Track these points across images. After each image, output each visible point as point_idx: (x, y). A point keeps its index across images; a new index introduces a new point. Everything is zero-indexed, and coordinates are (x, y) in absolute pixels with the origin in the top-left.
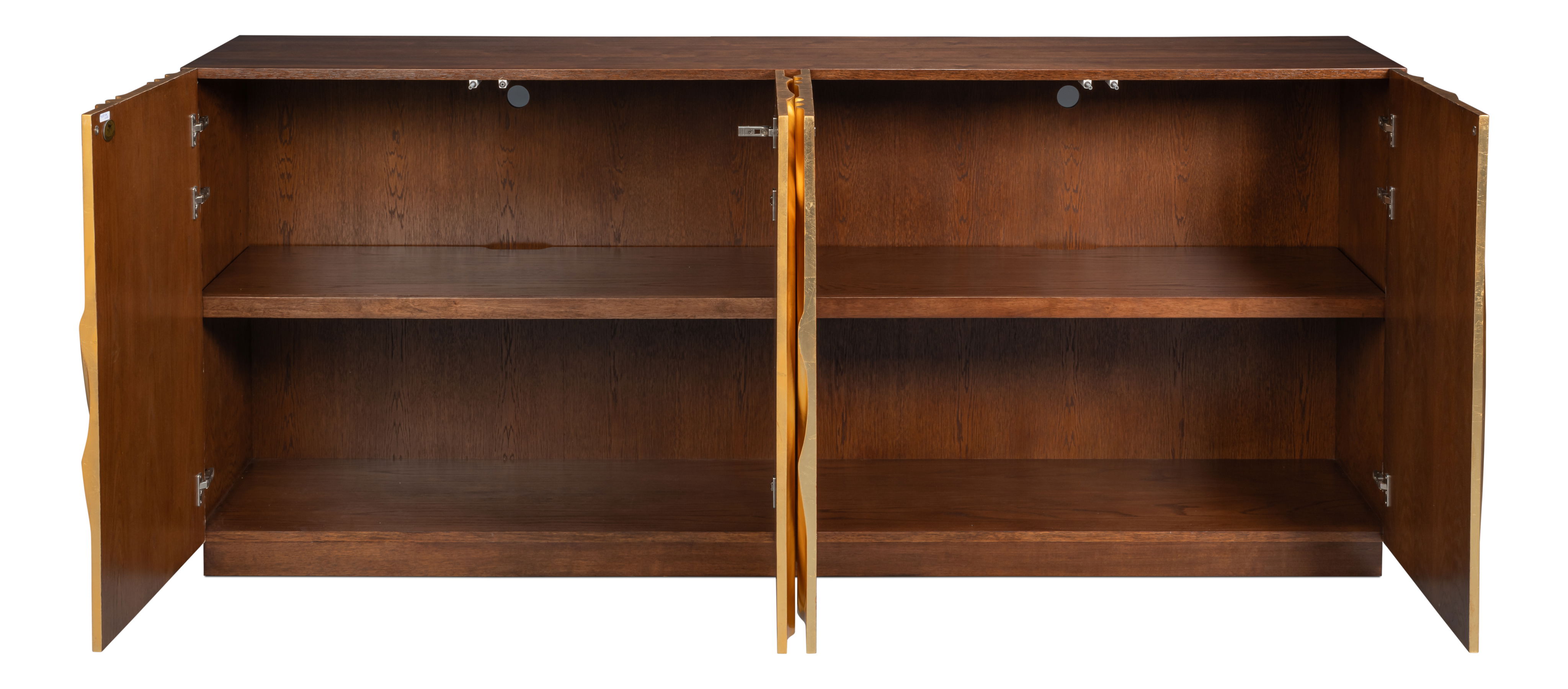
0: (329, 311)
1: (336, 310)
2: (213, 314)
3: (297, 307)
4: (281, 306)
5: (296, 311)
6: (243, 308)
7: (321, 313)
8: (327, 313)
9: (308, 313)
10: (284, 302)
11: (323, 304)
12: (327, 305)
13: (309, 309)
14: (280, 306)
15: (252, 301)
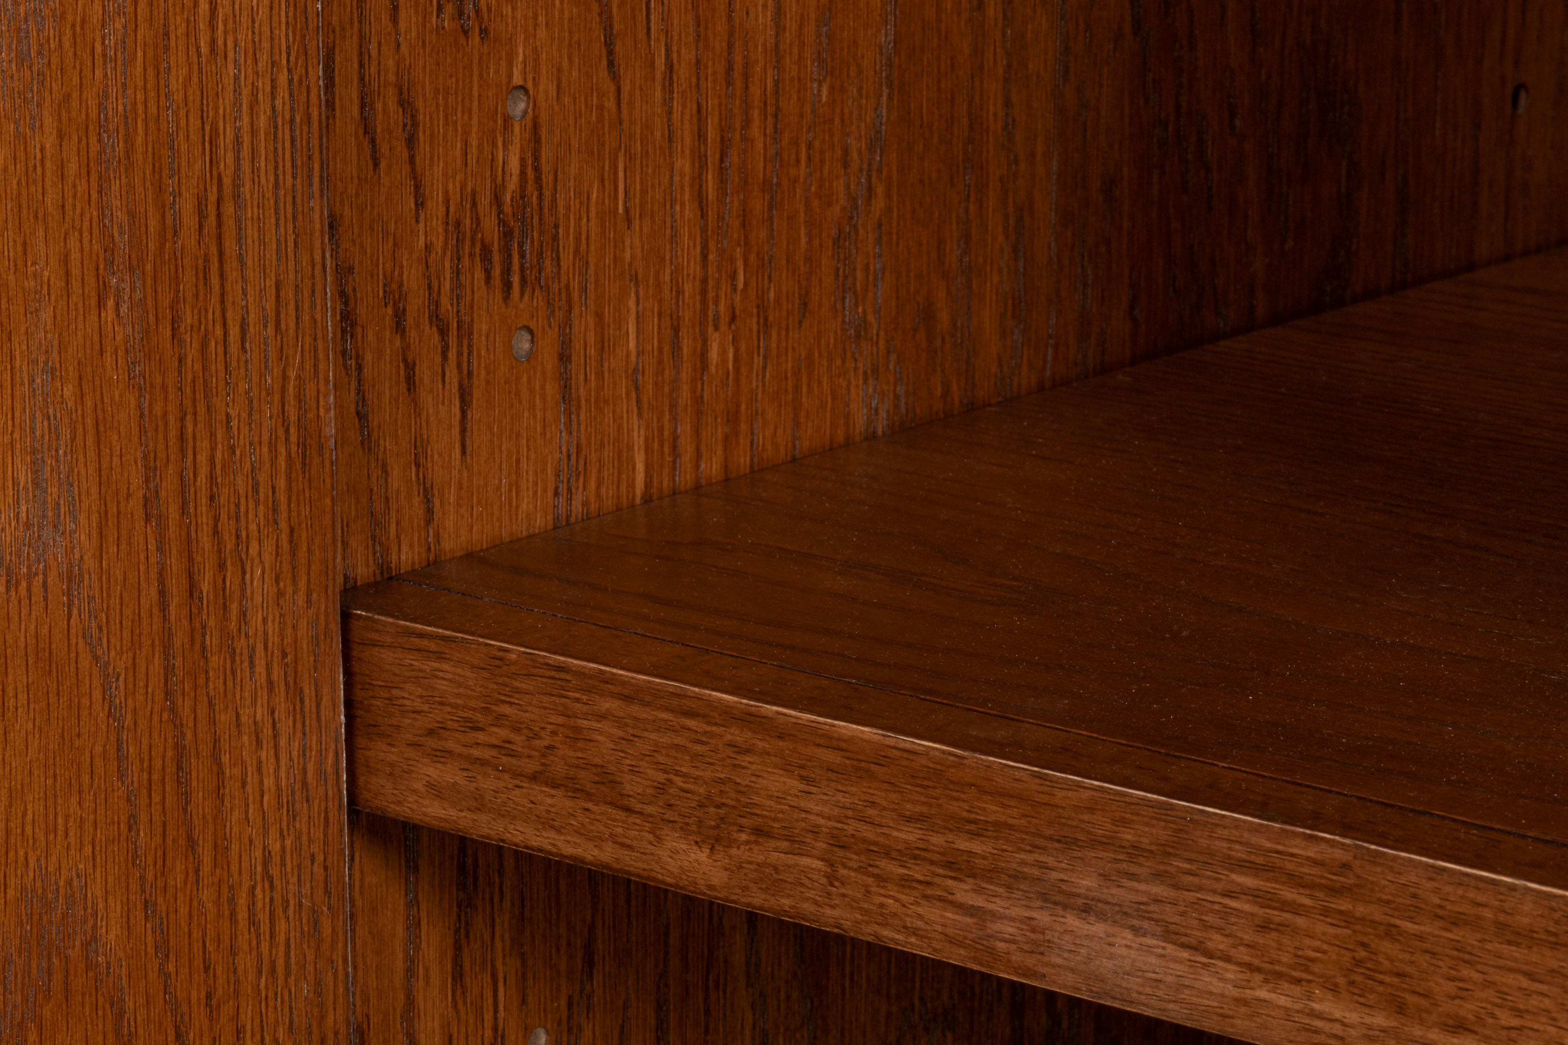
0: (1401, 1009)
1: (1468, 1009)
2: (436, 790)
3: (1115, 893)
4: (976, 846)
5: (1099, 929)
6: (661, 788)
7: (1326, 1005)
8: (1379, 1020)
9: (1209, 981)
10: (992, 811)
11: (1348, 919)
12: (1391, 932)
13: (1217, 942)
14: (963, 844)
15: (736, 734)
